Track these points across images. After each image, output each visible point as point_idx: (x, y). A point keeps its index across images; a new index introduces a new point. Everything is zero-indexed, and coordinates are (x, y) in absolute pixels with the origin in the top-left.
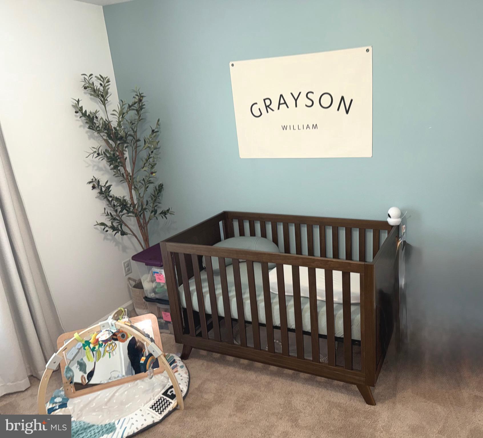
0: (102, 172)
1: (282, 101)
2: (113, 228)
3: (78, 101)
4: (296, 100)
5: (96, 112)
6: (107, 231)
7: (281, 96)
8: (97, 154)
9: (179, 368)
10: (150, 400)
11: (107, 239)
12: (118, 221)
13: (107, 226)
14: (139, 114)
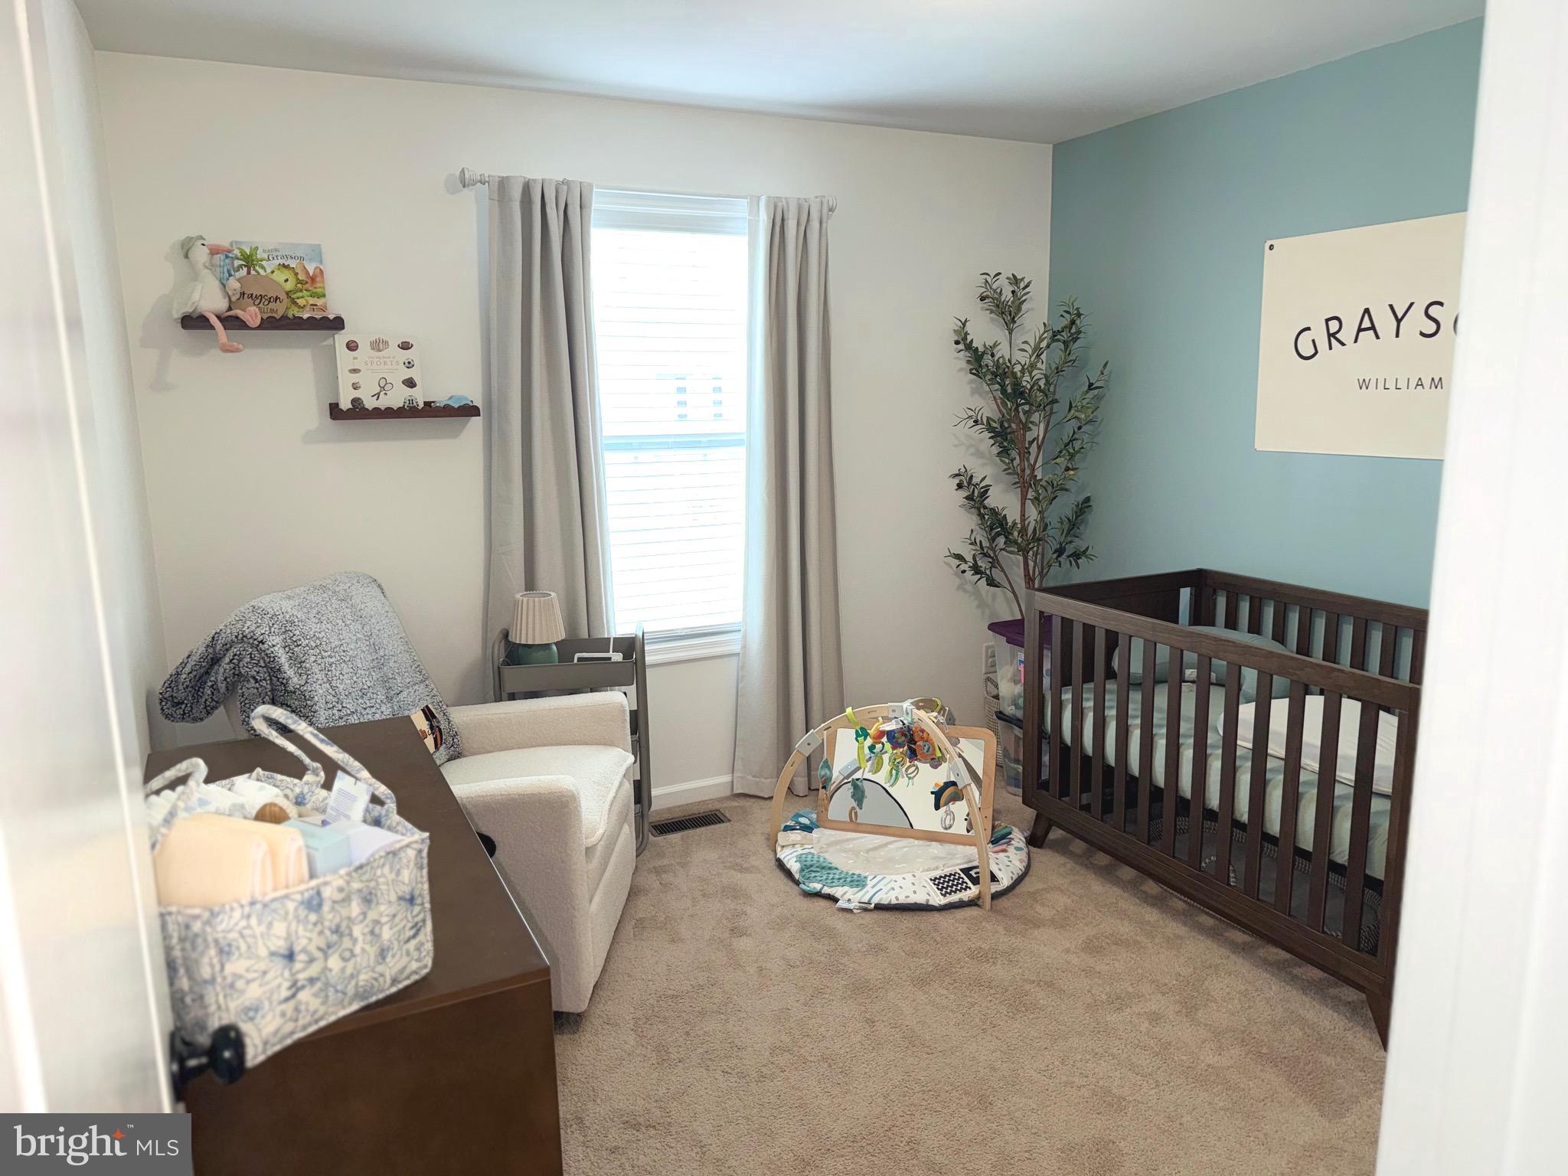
0: (981, 461)
1: (1367, 324)
2: (976, 569)
3: (964, 324)
4: (1399, 321)
5: (996, 345)
6: (964, 572)
7: (1367, 311)
8: (974, 422)
9: (1011, 849)
10: (937, 868)
11: (965, 591)
12: (990, 560)
13: (966, 562)
14: (1068, 349)
